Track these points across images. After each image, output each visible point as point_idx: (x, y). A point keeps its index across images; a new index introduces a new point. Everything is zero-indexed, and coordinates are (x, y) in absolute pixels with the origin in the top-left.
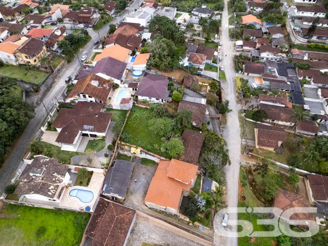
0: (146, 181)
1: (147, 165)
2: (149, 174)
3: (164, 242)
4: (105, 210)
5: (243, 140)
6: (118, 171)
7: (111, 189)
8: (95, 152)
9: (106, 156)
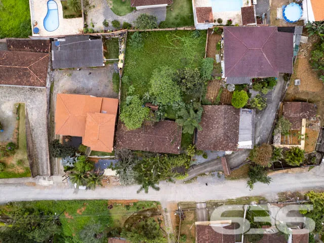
0: (90, 87)
1: (113, 82)
2: (101, 89)
3: (33, 125)
4: (40, 52)
5: (204, 206)
6: (84, 49)
7: (57, 49)
8: (111, 7)
9: (106, 24)
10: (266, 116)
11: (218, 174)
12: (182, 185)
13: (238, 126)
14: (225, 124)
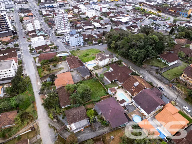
0: (75, 79)
5: (39, 138)
6: (85, 71)
7: (82, 67)
10: (91, 134)
11: (57, 136)
12: (47, 124)
13: (80, 120)
14: (78, 112)
